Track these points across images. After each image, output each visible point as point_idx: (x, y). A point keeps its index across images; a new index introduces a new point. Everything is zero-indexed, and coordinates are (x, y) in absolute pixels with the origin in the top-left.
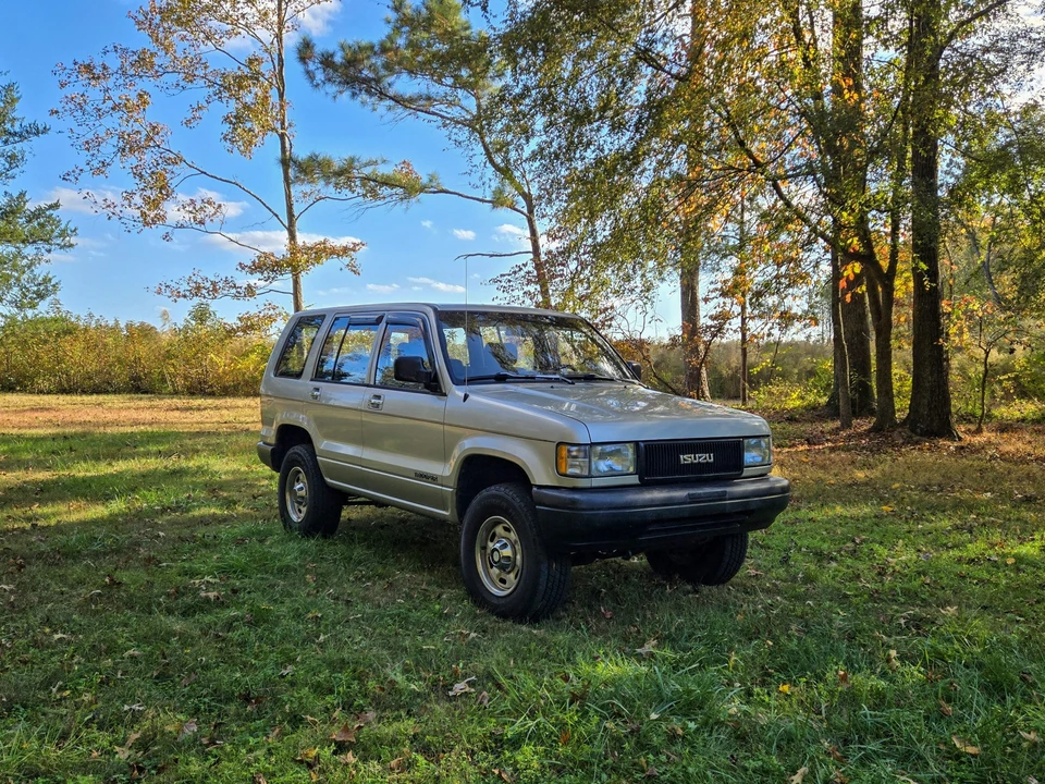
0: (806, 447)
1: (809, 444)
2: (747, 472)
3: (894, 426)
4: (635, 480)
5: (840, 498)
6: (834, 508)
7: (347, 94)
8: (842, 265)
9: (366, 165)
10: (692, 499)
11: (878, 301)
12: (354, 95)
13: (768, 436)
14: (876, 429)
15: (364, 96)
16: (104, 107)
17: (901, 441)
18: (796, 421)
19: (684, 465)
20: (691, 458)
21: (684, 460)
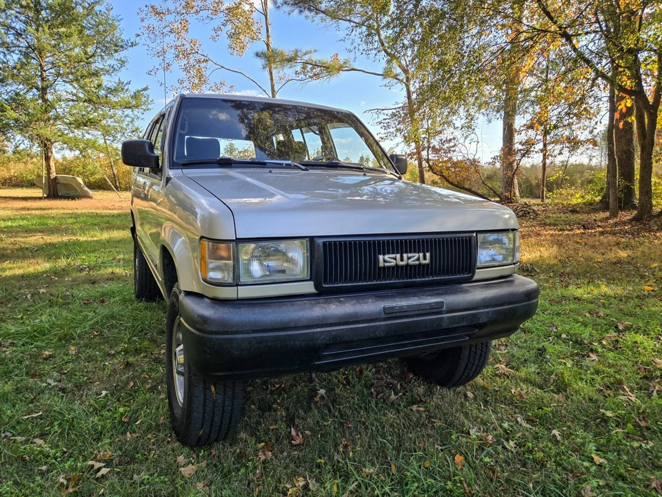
0: (582, 231)
1: (584, 228)
2: (479, 274)
3: (651, 217)
4: (309, 287)
5: (604, 275)
6: (599, 286)
7: (297, 11)
8: (617, 101)
9: (305, 54)
10: (390, 314)
11: (644, 126)
12: (301, 11)
13: (513, 230)
14: (636, 219)
15: (307, 12)
16: (165, 31)
17: (656, 228)
18: (577, 212)
19: (384, 267)
20: (395, 259)
21: (385, 261)
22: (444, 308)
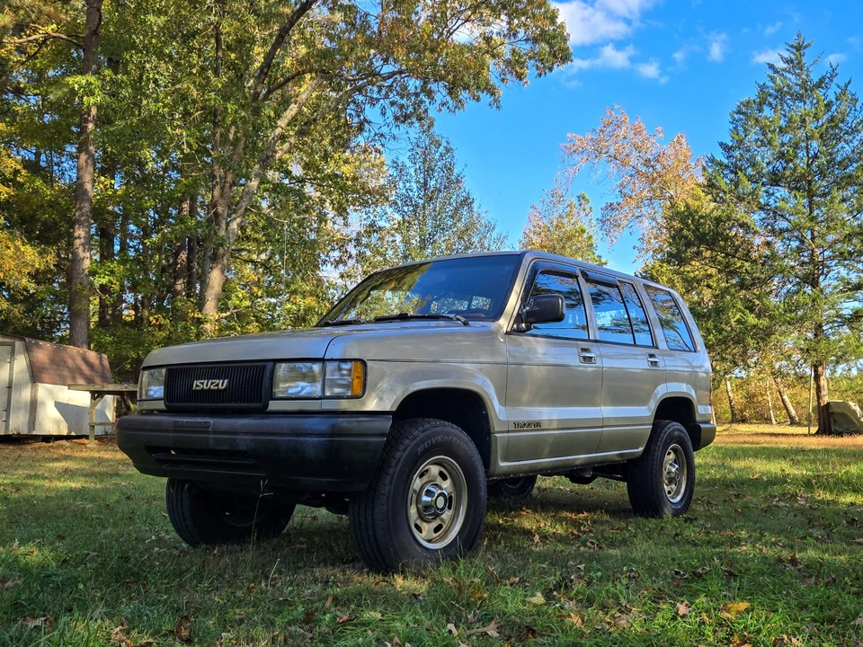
19: (196, 390)
20: (203, 384)
21: (197, 386)
22: (210, 429)
